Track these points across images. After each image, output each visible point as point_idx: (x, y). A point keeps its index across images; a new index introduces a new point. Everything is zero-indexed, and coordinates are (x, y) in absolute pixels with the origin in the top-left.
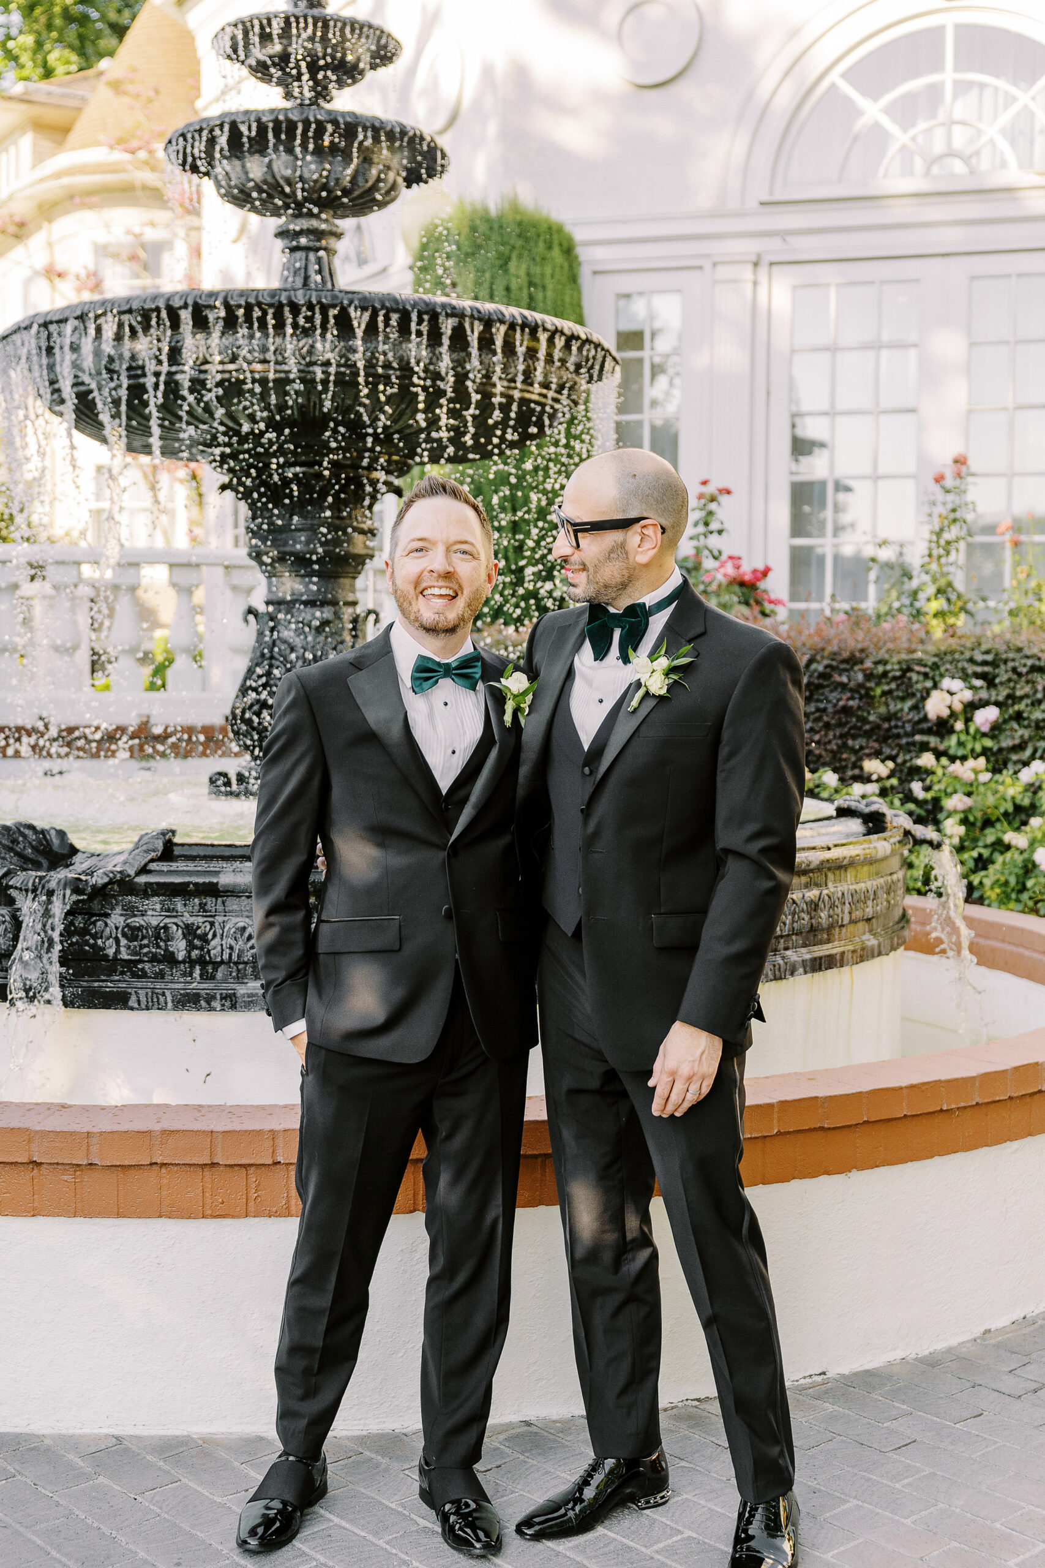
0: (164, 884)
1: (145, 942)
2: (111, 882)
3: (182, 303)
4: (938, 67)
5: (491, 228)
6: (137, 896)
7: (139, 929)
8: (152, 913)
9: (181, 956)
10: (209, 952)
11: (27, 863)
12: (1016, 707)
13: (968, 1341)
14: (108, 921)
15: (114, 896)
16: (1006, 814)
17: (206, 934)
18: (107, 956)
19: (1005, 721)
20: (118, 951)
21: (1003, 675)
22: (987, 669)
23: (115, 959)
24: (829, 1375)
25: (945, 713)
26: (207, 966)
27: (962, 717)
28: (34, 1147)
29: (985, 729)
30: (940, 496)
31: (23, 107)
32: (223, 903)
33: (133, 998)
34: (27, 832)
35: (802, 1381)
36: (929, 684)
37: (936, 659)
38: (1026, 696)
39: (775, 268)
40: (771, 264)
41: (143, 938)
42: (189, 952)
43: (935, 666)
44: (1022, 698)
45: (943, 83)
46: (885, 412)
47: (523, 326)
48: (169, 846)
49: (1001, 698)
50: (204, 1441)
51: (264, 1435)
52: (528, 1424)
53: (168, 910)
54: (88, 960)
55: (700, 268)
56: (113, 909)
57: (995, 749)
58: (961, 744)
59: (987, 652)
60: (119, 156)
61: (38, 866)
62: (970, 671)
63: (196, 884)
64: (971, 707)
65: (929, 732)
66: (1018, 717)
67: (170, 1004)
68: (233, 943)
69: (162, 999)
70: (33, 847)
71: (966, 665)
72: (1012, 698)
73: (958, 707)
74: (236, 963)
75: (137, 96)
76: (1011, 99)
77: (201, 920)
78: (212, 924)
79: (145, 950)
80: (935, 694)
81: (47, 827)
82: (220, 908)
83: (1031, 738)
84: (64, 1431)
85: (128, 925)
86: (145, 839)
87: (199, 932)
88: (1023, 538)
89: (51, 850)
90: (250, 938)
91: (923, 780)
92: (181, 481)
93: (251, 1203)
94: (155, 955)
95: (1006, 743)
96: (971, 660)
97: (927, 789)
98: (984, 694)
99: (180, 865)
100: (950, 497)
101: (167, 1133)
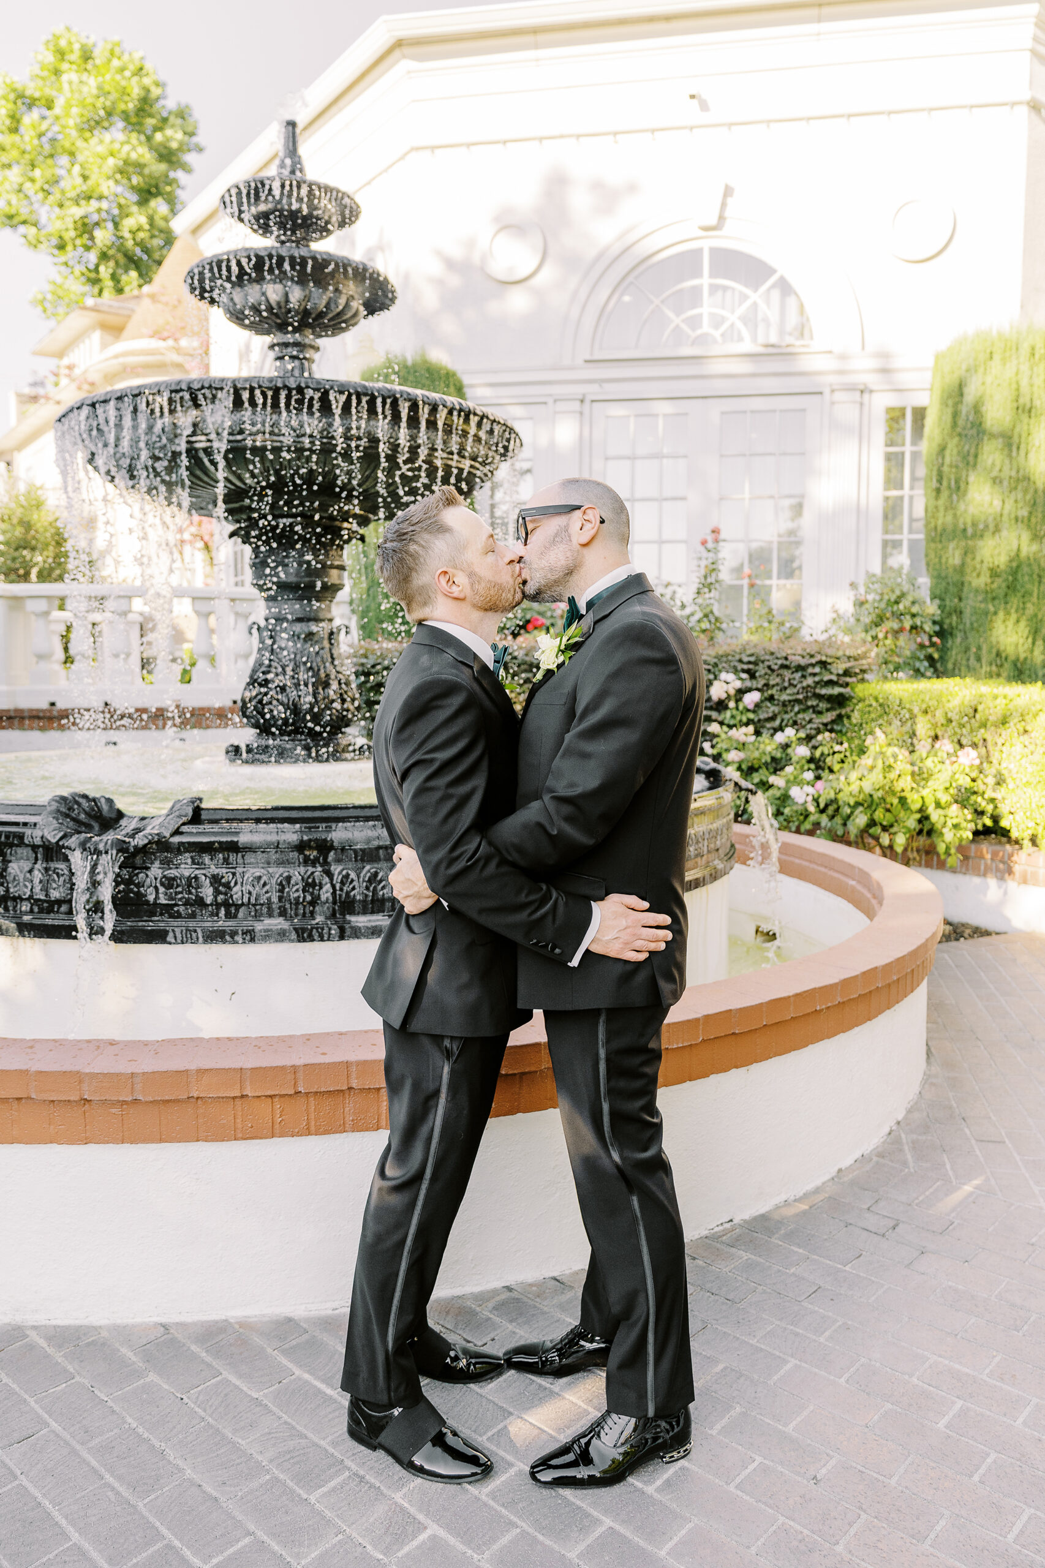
0: (194, 843)
1: (180, 889)
2: (150, 842)
3: (199, 386)
4: (698, 274)
5: (408, 373)
6: (171, 852)
7: (174, 879)
8: (185, 868)
9: (209, 900)
10: (231, 896)
11: (81, 826)
12: (770, 692)
13: (829, 1181)
14: (149, 873)
15: (153, 854)
16: (766, 764)
17: (229, 883)
18: (147, 901)
19: (762, 701)
20: (157, 897)
21: (761, 670)
22: (751, 666)
23: (155, 904)
24: (736, 1221)
25: (724, 696)
26: (231, 908)
27: (733, 699)
28: (85, 1087)
29: (751, 707)
30: (705, 554)
31: (93, 314)
32: (243, 857)
33: (171, 934)
34: (81, 800)
35: (717, 1229)
36: (711, 677)
37: (716, 660)
38: (777, 684)
39: (595, 404)
40: (593, 401)
41: (178, 886)
42: (216, 897)
43: (716, 665)
44: (773, 686)
45: (702, 285)
46: (666, 499)
47: (460, 410)
48: (197, 811)
49: (760, 686)
50: (242, 1325)
51: (291, 1315)
52: (509, 1289)
53: (198, 864)
54: (133, 905)
55: (545, 403)
56: (152, 863)
57: (756, 720)
58: (733, 717)
59: (752, 655)
60: (155, 344)
61: (89, 828)
62: (739, 668)
63: (220, 843)
64: (741, 692)
65: (711, 708)
66: (771, 698)
67: (201, 939)
68: (251, 889)
69: (194, 935)
70: (86, 813)
71: (737, 664)
72: (766, 685)
73: (732, 692)
74: (254, 905)
75: (167, 304)
76: (744, 298)
77: (224, 871)
78: (234, 874)
79: (180, 896)
80: (716, 683)
81: (97, 796)
82: (240, 860)
83: (779, 713)
84: (119, 1321)
85: (164, 876)
86: (178, 806)
87: (223, 880)
88: (758, 582)
89: (101, 814)
90: (265, 884)
91: (711, 741)
92: (199, 550)
93: (277, 1126)
94: (188, 900)
95: (763, 716)
96: (740, 661)
97: (713, 747)
98: (748, 684)
99: (208, 827)
100: (711, 555)
101: (201, 1072)
